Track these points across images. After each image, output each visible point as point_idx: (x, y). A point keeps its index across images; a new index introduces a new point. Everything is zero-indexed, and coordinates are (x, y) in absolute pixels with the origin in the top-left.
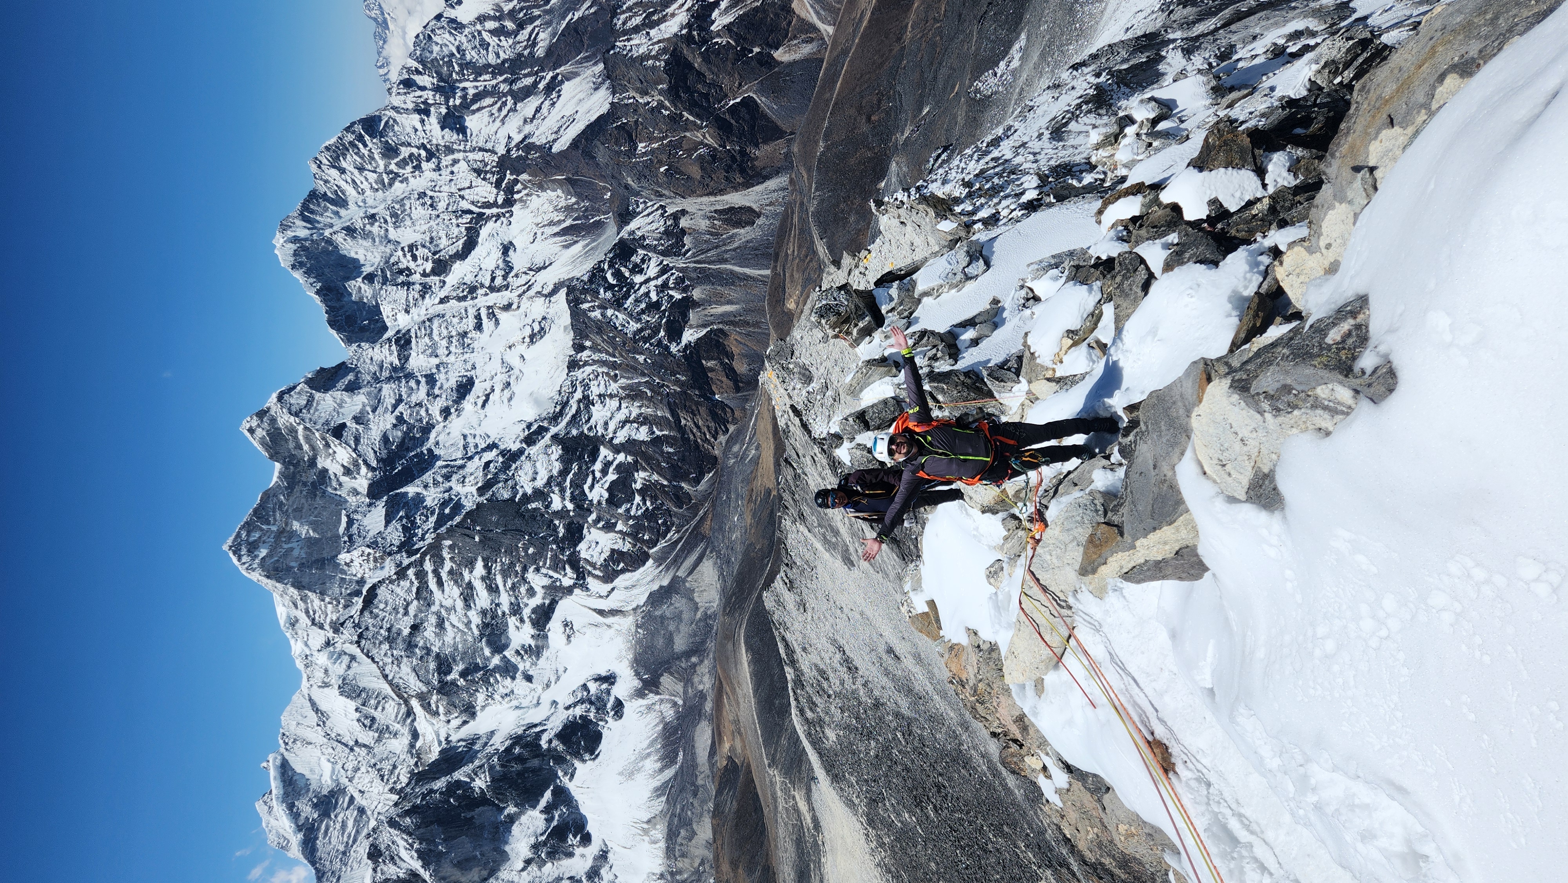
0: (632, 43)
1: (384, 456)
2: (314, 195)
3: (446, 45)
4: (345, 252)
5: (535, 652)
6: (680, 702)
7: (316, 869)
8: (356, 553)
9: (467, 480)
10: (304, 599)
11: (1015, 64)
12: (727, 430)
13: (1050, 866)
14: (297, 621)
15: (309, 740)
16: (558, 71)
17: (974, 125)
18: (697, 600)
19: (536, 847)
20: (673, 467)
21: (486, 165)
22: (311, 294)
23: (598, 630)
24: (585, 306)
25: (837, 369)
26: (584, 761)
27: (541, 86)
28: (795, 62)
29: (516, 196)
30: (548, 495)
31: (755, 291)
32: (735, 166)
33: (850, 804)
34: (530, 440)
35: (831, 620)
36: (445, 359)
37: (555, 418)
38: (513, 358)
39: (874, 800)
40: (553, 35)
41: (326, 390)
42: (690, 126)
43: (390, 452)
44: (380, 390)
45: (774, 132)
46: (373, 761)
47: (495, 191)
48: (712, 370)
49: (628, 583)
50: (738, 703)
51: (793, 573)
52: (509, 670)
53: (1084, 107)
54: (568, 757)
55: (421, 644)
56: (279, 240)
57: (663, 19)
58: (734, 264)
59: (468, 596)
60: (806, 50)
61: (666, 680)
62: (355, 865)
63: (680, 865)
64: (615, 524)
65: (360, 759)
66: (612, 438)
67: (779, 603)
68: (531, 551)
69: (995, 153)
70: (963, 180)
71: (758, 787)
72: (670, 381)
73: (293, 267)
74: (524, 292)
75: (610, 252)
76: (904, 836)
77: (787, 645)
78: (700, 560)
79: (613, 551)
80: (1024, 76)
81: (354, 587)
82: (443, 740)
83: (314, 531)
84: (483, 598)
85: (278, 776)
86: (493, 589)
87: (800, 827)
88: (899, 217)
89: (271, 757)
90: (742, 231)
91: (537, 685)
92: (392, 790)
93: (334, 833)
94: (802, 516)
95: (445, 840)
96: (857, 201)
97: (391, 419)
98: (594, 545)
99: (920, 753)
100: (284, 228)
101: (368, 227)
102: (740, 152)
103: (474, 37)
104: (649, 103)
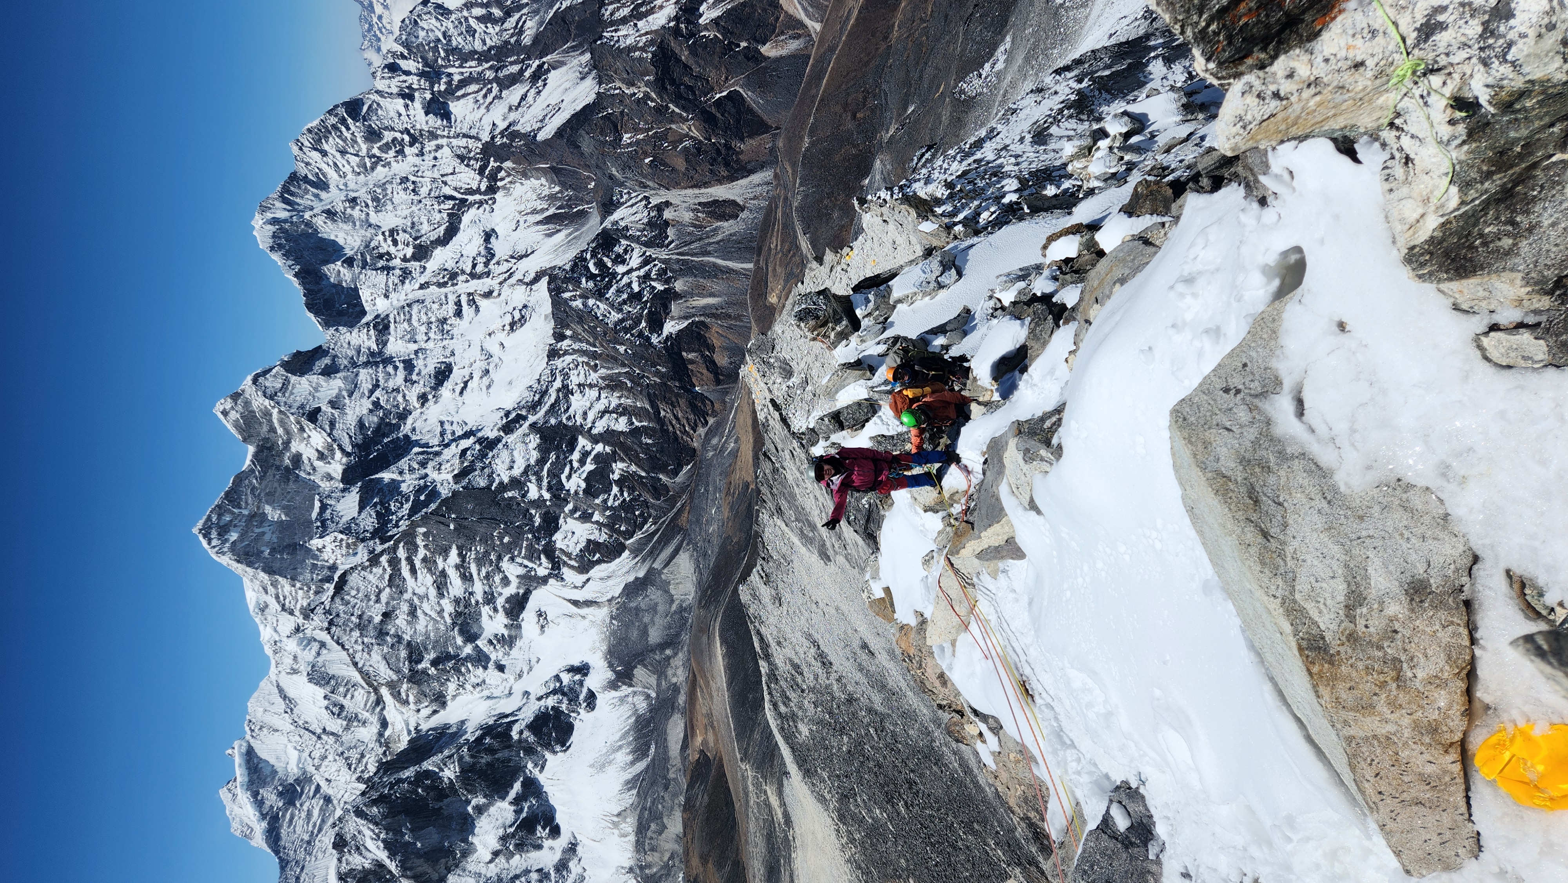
0: (620, 33)
1: (360, 442)
2: (294, 177)
3: (432, 31)
4: (325, 236)
5: (508, 641)
6: (654, 695)
7: (280, 858)
8: (328, 539)
9: (443, 467)
10: (274, 584)
11: (1000, 66)
12: (707, 422)
13: (1019, 864)
14: (267, 606)
15: (276, 727)
16: (544, 59)
17: (958, 124)
18: (673, 592)
19: (504, 839)
20: (652, 458)
21: (470, 151)
22: (290, 276)
23: (573, 620)
24: (567, 295)
25: (818, 364)
26: (555, 752)
27: (527, 74)
28: (782, 57)
29: (499, 184)
30: (525, 484)
31: (738, 284)
32: (720, 159)
33: (822, 799)
34: (508, 428)
35: (806, 614)
36: (423, 345)
37: (534, 407)
38: (492, 346)
39: (846, 796)
40: (541, 23)
41: (302, 374)
42: (676, 118)
43: (365, 437)
44: (357, 375)
45: (759, 127)
46: (340, 749)
47: (478, 177)
48: (692, 362)
49: (604, 574)
50: (711, 697)
51: (770, 567)
52: (481, 659)
53: (1066, 112)
54: (539, 749)
55: (392, 632)
56: (258, 221)
57: (651, 12)
58: (717, 257)
59: (441, 584)
60: (793, 46)
61: (640, 672)
62: (320, 855)
63: (649, 859)
64: (591, 515)
65: (327, 747)
66: (591, 428)
67: (754, 596)
68: (506, 540)
69: (978, 155)
70: (946, 181)
71: (730, 781)
72: (650, 372)
73: (272, 249)
74: (505, 280)
75: (593, 241)
76: (875, 832)
77: (762, 639)
78: (676, 552)
79: (589, 541)
80: (1009, 78)
81: (326, 572)
82: (412, 729)
83: (286, 515)
84: (456, 586)
85: (243, 764)
86: (466, 578)
87: (770, 822)
88: (882, 215)
89: (236, 744)
90: (726, 224)
91: (509, 675)
92: (359, 779)
93: (299, 822)
94: (779, 511)
95: (412, 830)
96: (842, 197)
97: (367, 404)
98: (570, 535)
99: (892, 750)
100: (264, 209)
101: (349, 211)
102: (725, 145)
103: (461, 23)
104: (635, 94)
